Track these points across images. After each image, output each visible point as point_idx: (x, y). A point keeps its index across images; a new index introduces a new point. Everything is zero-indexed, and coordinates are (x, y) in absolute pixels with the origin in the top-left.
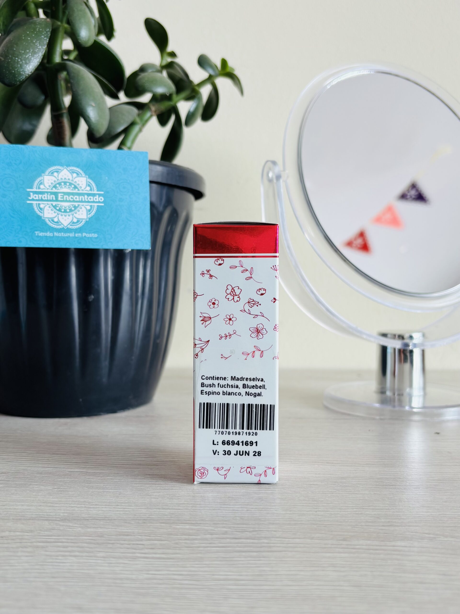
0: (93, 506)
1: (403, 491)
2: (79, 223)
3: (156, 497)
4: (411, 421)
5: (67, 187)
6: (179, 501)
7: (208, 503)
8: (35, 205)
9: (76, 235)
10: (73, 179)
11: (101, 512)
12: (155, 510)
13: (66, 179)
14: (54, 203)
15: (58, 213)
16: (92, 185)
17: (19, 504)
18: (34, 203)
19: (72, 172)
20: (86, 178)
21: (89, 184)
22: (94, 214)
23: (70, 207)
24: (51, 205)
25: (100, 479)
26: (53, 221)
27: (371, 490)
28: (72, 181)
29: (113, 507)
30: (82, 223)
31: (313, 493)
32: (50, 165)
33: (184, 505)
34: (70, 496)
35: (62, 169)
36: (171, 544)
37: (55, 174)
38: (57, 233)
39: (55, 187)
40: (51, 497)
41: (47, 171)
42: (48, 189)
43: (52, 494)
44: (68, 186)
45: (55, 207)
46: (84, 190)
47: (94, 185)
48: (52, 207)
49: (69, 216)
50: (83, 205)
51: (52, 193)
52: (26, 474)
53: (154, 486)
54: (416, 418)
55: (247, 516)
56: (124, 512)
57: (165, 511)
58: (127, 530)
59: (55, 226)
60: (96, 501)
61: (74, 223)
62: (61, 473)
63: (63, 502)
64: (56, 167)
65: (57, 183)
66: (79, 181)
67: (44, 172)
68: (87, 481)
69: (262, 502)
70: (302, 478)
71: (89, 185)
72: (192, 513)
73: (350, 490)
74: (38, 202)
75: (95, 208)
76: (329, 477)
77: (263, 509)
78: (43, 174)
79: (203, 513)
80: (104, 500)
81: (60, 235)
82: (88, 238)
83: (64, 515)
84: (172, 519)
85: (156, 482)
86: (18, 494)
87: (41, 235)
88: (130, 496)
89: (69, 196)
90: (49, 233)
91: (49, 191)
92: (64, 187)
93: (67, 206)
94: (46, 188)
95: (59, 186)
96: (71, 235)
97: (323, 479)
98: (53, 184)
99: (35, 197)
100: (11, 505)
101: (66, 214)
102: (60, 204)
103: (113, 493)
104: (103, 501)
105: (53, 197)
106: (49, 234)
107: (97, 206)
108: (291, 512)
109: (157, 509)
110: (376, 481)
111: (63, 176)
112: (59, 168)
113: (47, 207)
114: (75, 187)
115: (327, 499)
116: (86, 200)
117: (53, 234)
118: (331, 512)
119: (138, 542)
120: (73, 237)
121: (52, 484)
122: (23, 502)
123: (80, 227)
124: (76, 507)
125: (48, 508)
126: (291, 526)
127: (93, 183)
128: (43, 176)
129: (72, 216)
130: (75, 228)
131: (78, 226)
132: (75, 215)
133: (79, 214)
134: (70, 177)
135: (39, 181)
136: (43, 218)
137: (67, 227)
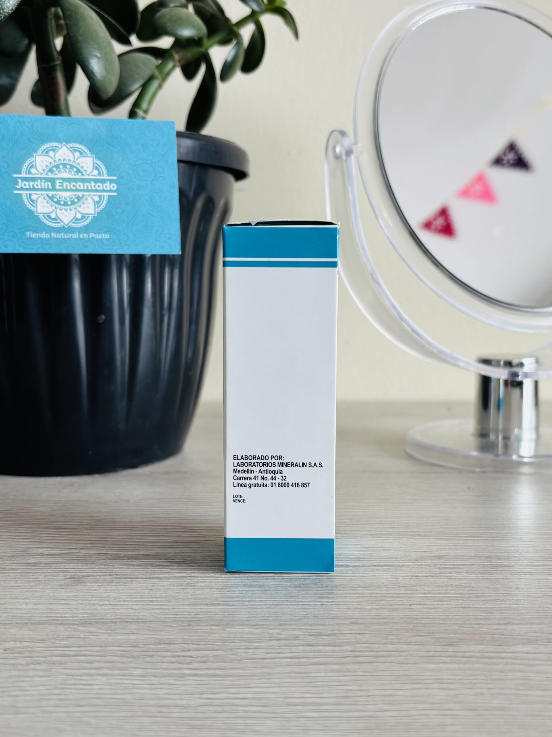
0: (121, 603)
1: (520, 574)
2: (85, 219)
4: (521, 474)
5: (67, 171)
6: (232, 593)
7: (270, 596)
8: (25, 196)
9: (81, 236)
10: (75, 160)
11: (130, 611)
12: (202, 607)
13: (66, 161)
14: (50, 193)
15: (56, 206)
16: (101, 168)
17: (22, 601)
18: (24, 193)
19: (73, 151)
20: (91, 159)
21: (96, 166)
22: (104, 207)
23: (72, 198)
24: (46, 195)
26: (49, 217)
27: (478, 573)
28: (73, 163)
29: (147, 603)
30: (89, 219)
31: (404, 579)
32: (44, 142)
33: (239, 599)
34: (88, 589)
35: (60, 146)
36: (227, 655)
37: (51, 153)
38: (56, 234)
39: (51, 171)
40: (64, 590)
41: (40, 150)
42: (41, 174)
44: (69, 169)
45: (51, 198)
46: (90, 175)
47: (104, 168)
48: (48, 199)
49: (71, 210)
50: (89, 195)
51: (47, 180)
52: (27, 558)
54: (526, 470)
55: (321, 613)
56: (161, 611)
57: (215, 608)
58: (168, 637)
59: (52, 224)
60: (123, 595)
61: (77, 219)
63: (81, 598)
64: (52, 143)
65: (53, 166)
66: (83, 163)
67: (36, 151)
69: (339, 593)
70: (388, 557)
71: (97, 168)
72: (250, 610)
73: (451, 573)
74: (28, 192)
75: (106, 199)
76: (423, 555)
77: (342, 603)
78: (34, 154)
79: (264, 610)
80: (134, 594)
81: (59, 236)
82: (97, 239)
83: (83, 617)
84: (225, 619)
86: (19, 588)
87: (34, 236)
88: (167, 587)
89: (70, 183)
91: (43, 176)
92: (62, 171)
93: (67, 197)
94: (39, 172)
95: (57, 170)
96: (74, 236)
98: (48, 167)
99: (25, 185)
100: (12, 604)
101: (66, 207)
102: (58, 195)
103: (144, 583)
105: (48, 185)
106: (44, 235)
107: (107, 196)
108: (379, 607)
110: (483, 560)
111: (61, 156)
112: (56, 145)
113: (41, 199)
115: (423, 586)
116: (94, 188)
117: (50, 236)
118: (430, 606)
119: (184, 653)
120: (77, 239)
122: (28, 599)
123: (86, 226)
124: (99, 604)
125: (61, 607)
126: (381, 627)
127: (101, 164)
128: (35, 156)
129: (75, 210)
130: (80, 226)
131: (83, 224)
132: (78, 208)
133: (84, 208)
134: (71, 157)
135: (29, 163)
136: (36, 214)
137: (69, 225)
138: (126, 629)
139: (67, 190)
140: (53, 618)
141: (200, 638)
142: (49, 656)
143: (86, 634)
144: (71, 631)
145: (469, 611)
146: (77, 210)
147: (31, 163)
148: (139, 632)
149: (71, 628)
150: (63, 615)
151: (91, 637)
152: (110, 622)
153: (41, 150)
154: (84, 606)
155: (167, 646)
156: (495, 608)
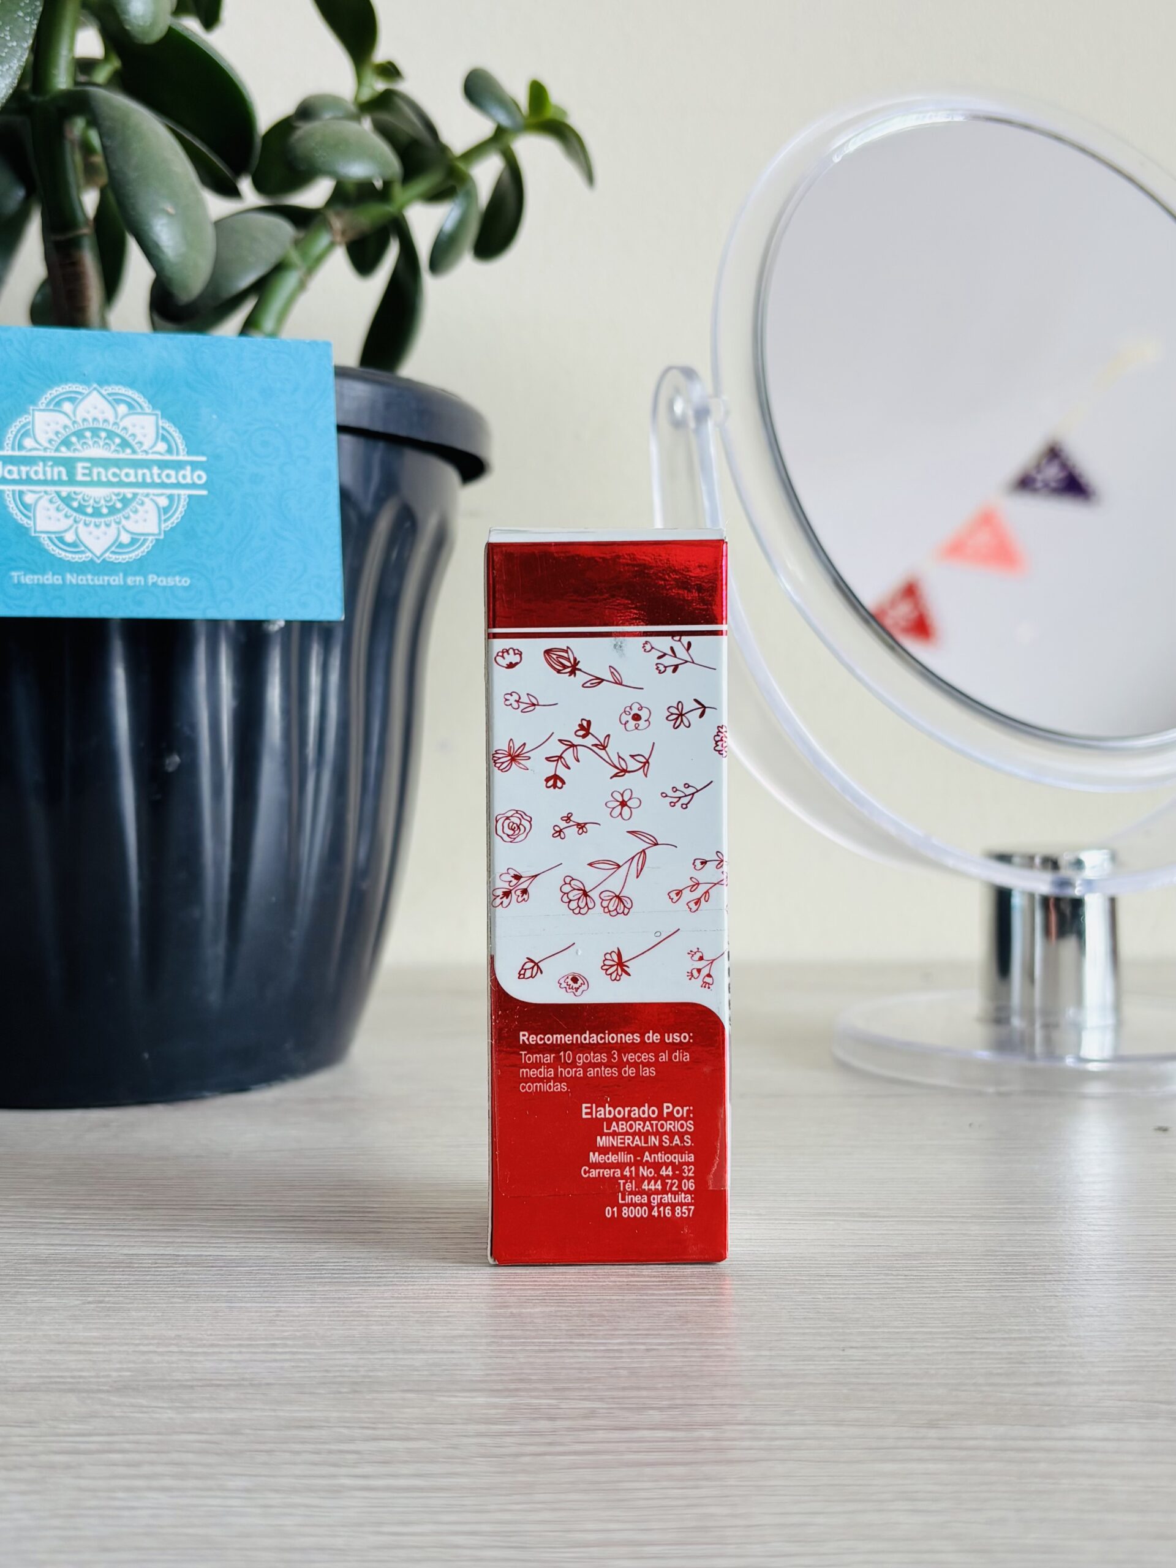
0: (205, 1349)
2: (137, 545)
3: (384, 1319)
5: (101, 443)
6: (451, 1330)
8: (11, 495)
9: (130, 581)
10: (118, 420)
11: (227, 1364)
12: (383, 1355)
13: (99, 422)
14: (65, 490)
15: (75, 517)
16: (173, 437)
18: (7, 489)
19: (113, 402)
20: (153, 418)
21: (162, 435)
22: (180, 519)
23: (111, 500)
24: (54, 495)
25: (218, 1274)
26: (61, 540)
27: (992, 1286)
28: (115, 427)
29: (262, 1349)
30: (147, 545)
32: (51, 383)
33: (466, 1341)
34: (134, 1323)
35: (86, 392)
37: (67, 406)
38: (75, 575)
39: (66, 443)
40: (81, 1326)
41: (44, 398)
42: (45, 449)
43: (79, 1318)
44: (105, 439)
45: (67, 500)
46: (150, 451)
47: (179, 438)
48: (60, 502)
49: (108, 525)
50: (147, 495)
51: (58, 461)
53: (375, 1288)
54: (1094, 1088)
56: (293, 1364)
57: (413, 1359)
58: (307, 1414)
59: (67, 554)
60: (211, 1335)
61: (121, 546)
62: (103, 1260)
63: (117, 1341)
64: (69, 385)
65: (71, 432)
66: (134, 426)
67: (33, 401)
68: (180, 1281)
71: (164, 439)
72: (489, 1361)
74: (17, 488)
75: (183, 502)
78: (31, 408)
80: (239, 1333)
81: (82, 580)
82: (165, 588)
83: (121, 1376)
84: (434, 1378)
85: (380, 1277)
89: (106, 469)
90: (49, 576)
91: (48, 454)
93: (101, 498)
94: (41, 445)
95: (79, 441)
96: (114, 580)
97: (852, 1260)
98: (60, 436)
99: (10, 472)
101: (97, 520)
102: (81, 493)
103: (256, 1312)
104: (232, 1333)
105: (59, 473)
106: (49, 579)
107: (186, 496)
109: (388, 1351)
111: (88, 412)
112: (77, 390)
113: (44, 502)
114: (125, 444)
116: (157, 480)
118: (886, 1351)
120: (119, 586)
121: (81, 1291)
123: (141, 558)
124: (156, 1352)
127: (173, 429)
128: (31, 412)
129: (117, 526)
130: (127, 560)
131: (133, 555)
132: (124, 522)
133: (137, 522)
134: (109, 414)
135: (20, 425)
136: (33, 535)
137: (104, 557)
138: (215, 1400)
140: (54, 1380)
142: (43, 1453)
143: (124, 1409)
144: (94, 1404)
146: (120, 526)
147: (23, 426)
148: (244, 1406)
149: (92, 1398)
150: (77, 1374)
151: (136, 1415)
152: (179, 1385)
153: (46, 398)
155: (304, 1433)
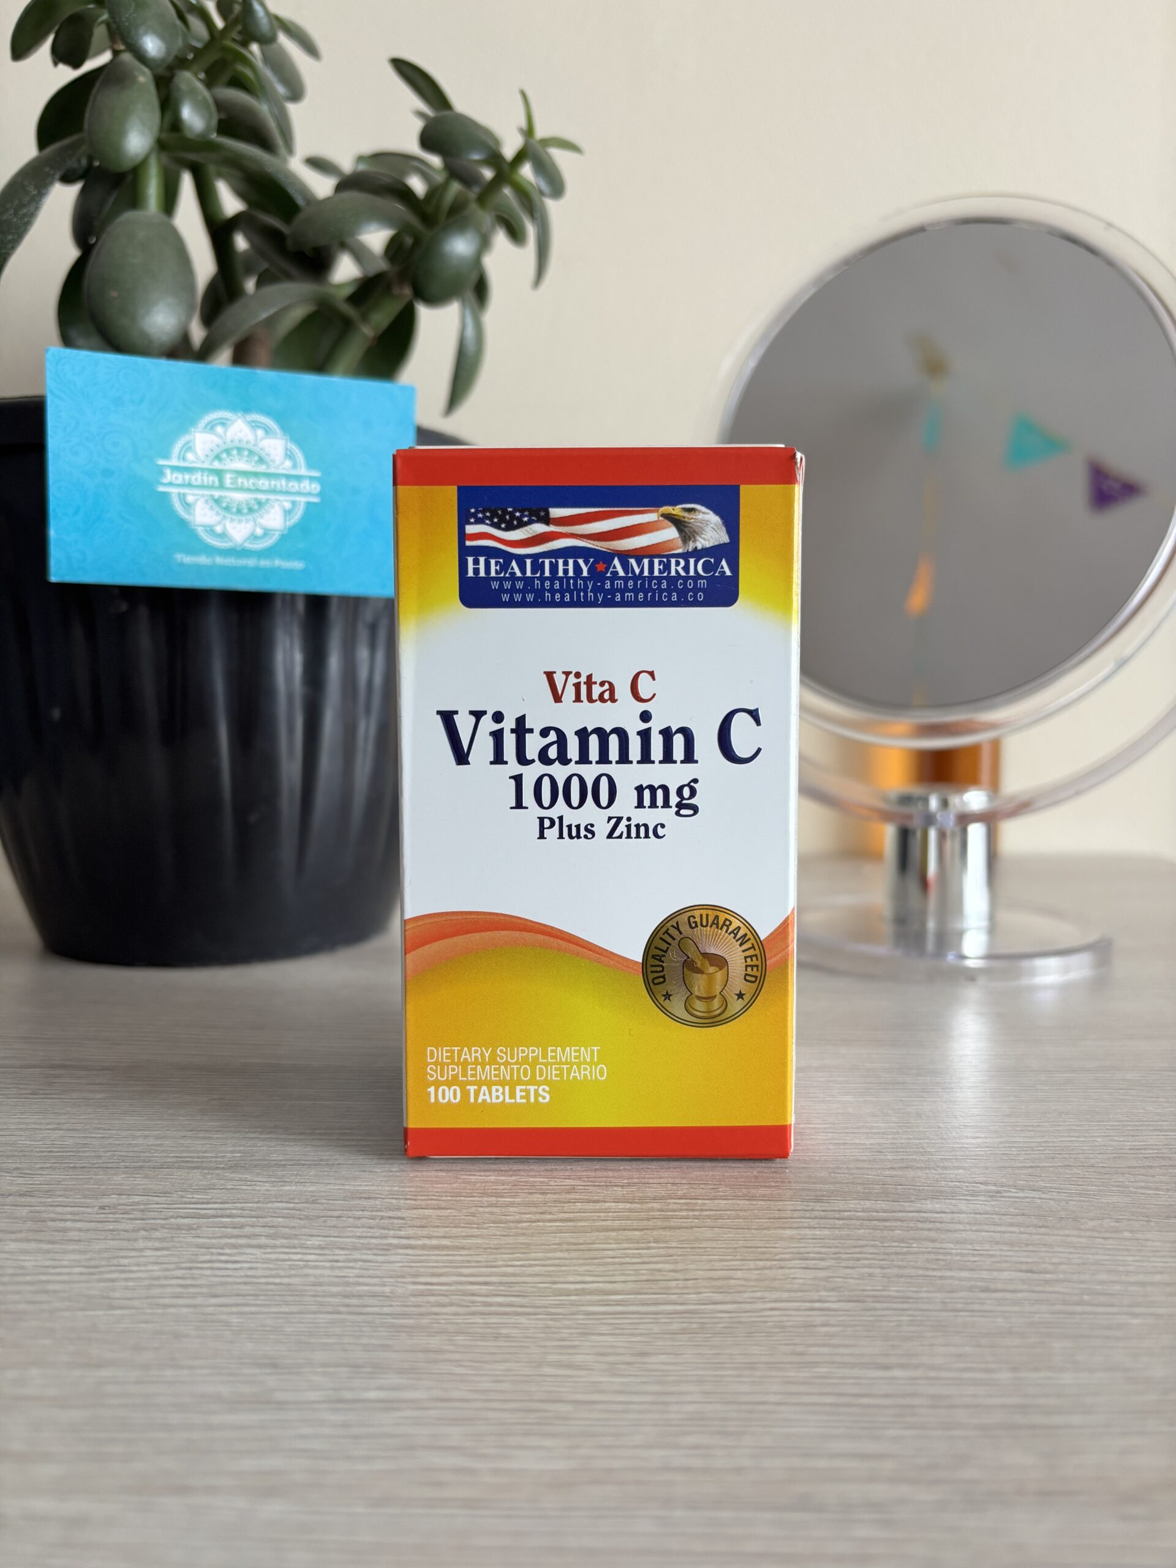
2: (268, 537)
5: (244, 459)
8: (176, 496)
9: (261, 563)
10: (257, 442)
13: (243, 443)
14: (217, 494)
15: (224, 515)
16: (297, 457)
18: (174, 491)
19: (254, 427)
20: (283, 441)
21: (289, 454)
22: (300, 519)
23: (250, 502)
24: (209, 497)
26: (213, 531)
28: (254, 447)
30: (274, 537)
32: (208, 409)
35: (234, 418)
37: (219, 429)
38: (222, 557)
39: (218, 457)
41: (202, 422)
42: (203, 462)
44: (247, 456)
45: (217, 501)
46: (280, 467)
47: (302, 459)
48: (212, 503)
49: (247, 521)
50: (277, 500)
51: (212, 472)
59: (217, 543)
61: (256, 537)
64: (222, 413)
65: (222, 449)
66: (269, 447)
67: (194, 423)
71: (290, 458)
74: (182, 491)
75: (302, 506)
78: (192, 429)
81: (227, 561)
82: (285, 569)
87: (187, 560)
89: (248, 479)
90: (202, 557)
91: (205, 466)
92: (236, 459)
93: (242, 501)
94: (200, 459)
95: (227, 457)
96: (251, 563)
98: (213, 452)
99: (176, 478)
101: (240, 517)
102: (228, 496)
106: (202, 560)
107: (305, 502)
111: (235, 435)
112: (228, 416)
113: (201, 502)
114: (261, 460)
116: (284, 489)
117: (213, 561)
120: (254, 568)
123: (269, 548)
127: (298, 450)
128: (192, 432)
129: (254, 522)
130: (259, 548)
131: (265, 544)
132: (259, 519)
133: (267, 520)
134: (252, 438)
135: (183, 443)
136: (193, 528)
137: (241, 545)
138: (301, 1175)
139: (241, 489)
140: (185, 1160)
141: (419, 1190)
142: (172, 1217)
143: (235, 1183)
144: (212, 1179)
145: (845, 1148)
146: (256, 523)
147: (186, 443)
148: (321, 1181)
149: (212, 1174)
150: (201, 1155)
151: (243, 1187)
152: (276, 1164)
153: (204, 422)
154: (236, 1141)
155: (364, 1203)
156: (885, 1145)
